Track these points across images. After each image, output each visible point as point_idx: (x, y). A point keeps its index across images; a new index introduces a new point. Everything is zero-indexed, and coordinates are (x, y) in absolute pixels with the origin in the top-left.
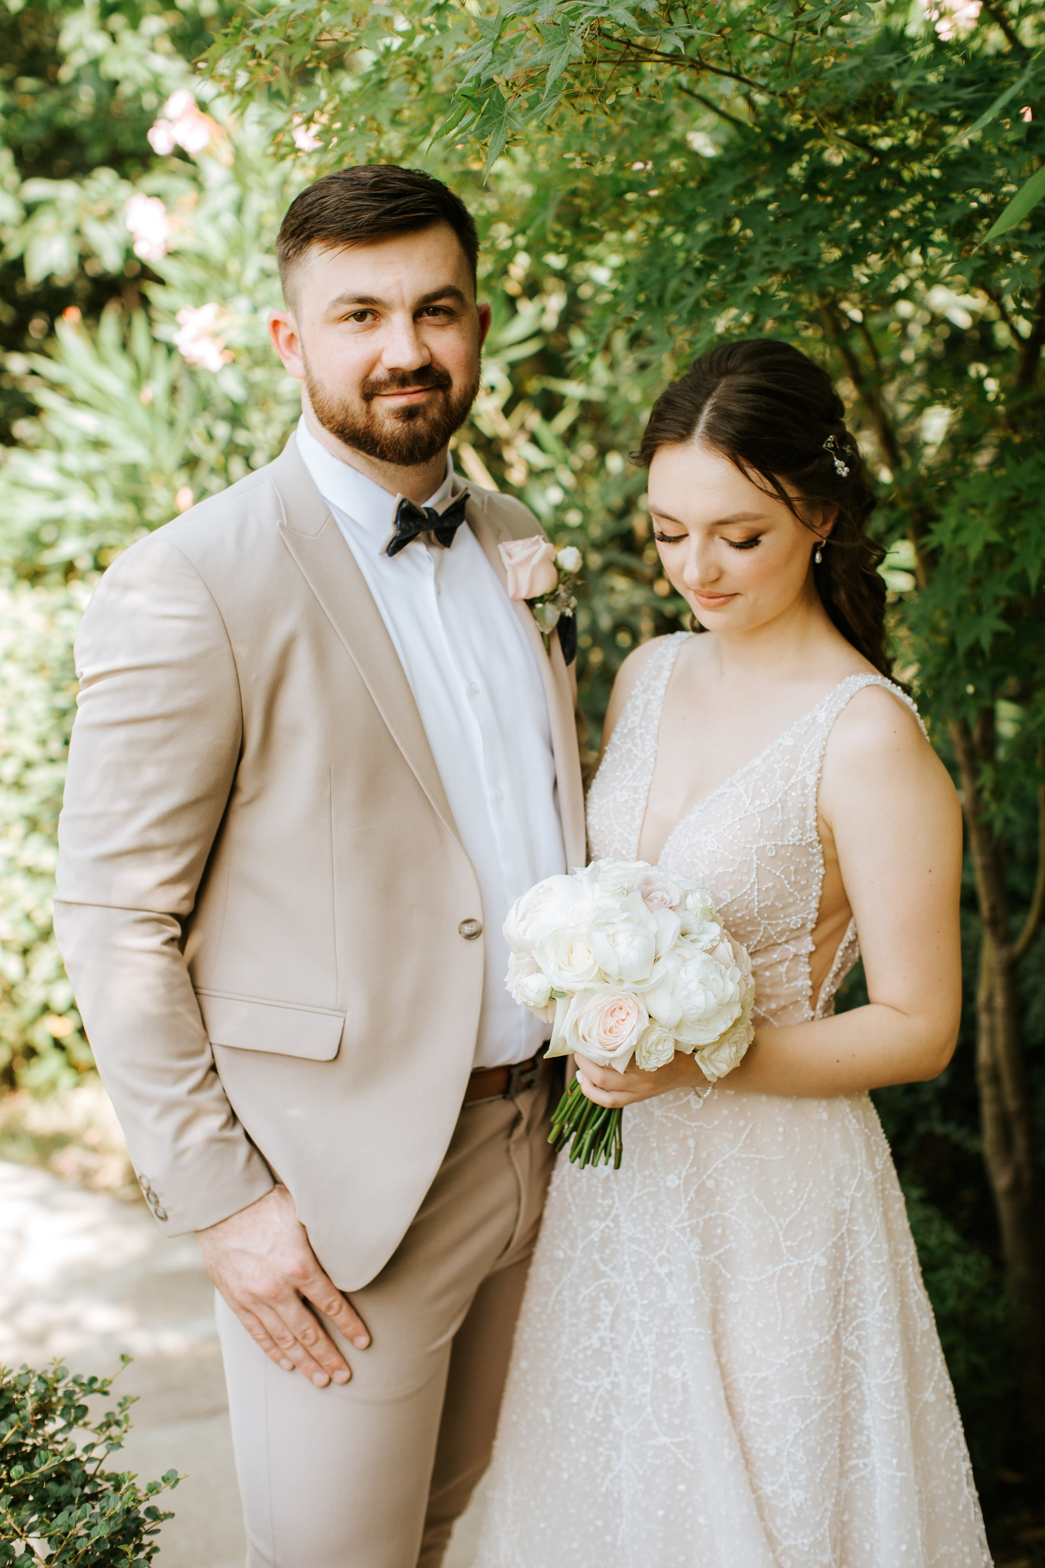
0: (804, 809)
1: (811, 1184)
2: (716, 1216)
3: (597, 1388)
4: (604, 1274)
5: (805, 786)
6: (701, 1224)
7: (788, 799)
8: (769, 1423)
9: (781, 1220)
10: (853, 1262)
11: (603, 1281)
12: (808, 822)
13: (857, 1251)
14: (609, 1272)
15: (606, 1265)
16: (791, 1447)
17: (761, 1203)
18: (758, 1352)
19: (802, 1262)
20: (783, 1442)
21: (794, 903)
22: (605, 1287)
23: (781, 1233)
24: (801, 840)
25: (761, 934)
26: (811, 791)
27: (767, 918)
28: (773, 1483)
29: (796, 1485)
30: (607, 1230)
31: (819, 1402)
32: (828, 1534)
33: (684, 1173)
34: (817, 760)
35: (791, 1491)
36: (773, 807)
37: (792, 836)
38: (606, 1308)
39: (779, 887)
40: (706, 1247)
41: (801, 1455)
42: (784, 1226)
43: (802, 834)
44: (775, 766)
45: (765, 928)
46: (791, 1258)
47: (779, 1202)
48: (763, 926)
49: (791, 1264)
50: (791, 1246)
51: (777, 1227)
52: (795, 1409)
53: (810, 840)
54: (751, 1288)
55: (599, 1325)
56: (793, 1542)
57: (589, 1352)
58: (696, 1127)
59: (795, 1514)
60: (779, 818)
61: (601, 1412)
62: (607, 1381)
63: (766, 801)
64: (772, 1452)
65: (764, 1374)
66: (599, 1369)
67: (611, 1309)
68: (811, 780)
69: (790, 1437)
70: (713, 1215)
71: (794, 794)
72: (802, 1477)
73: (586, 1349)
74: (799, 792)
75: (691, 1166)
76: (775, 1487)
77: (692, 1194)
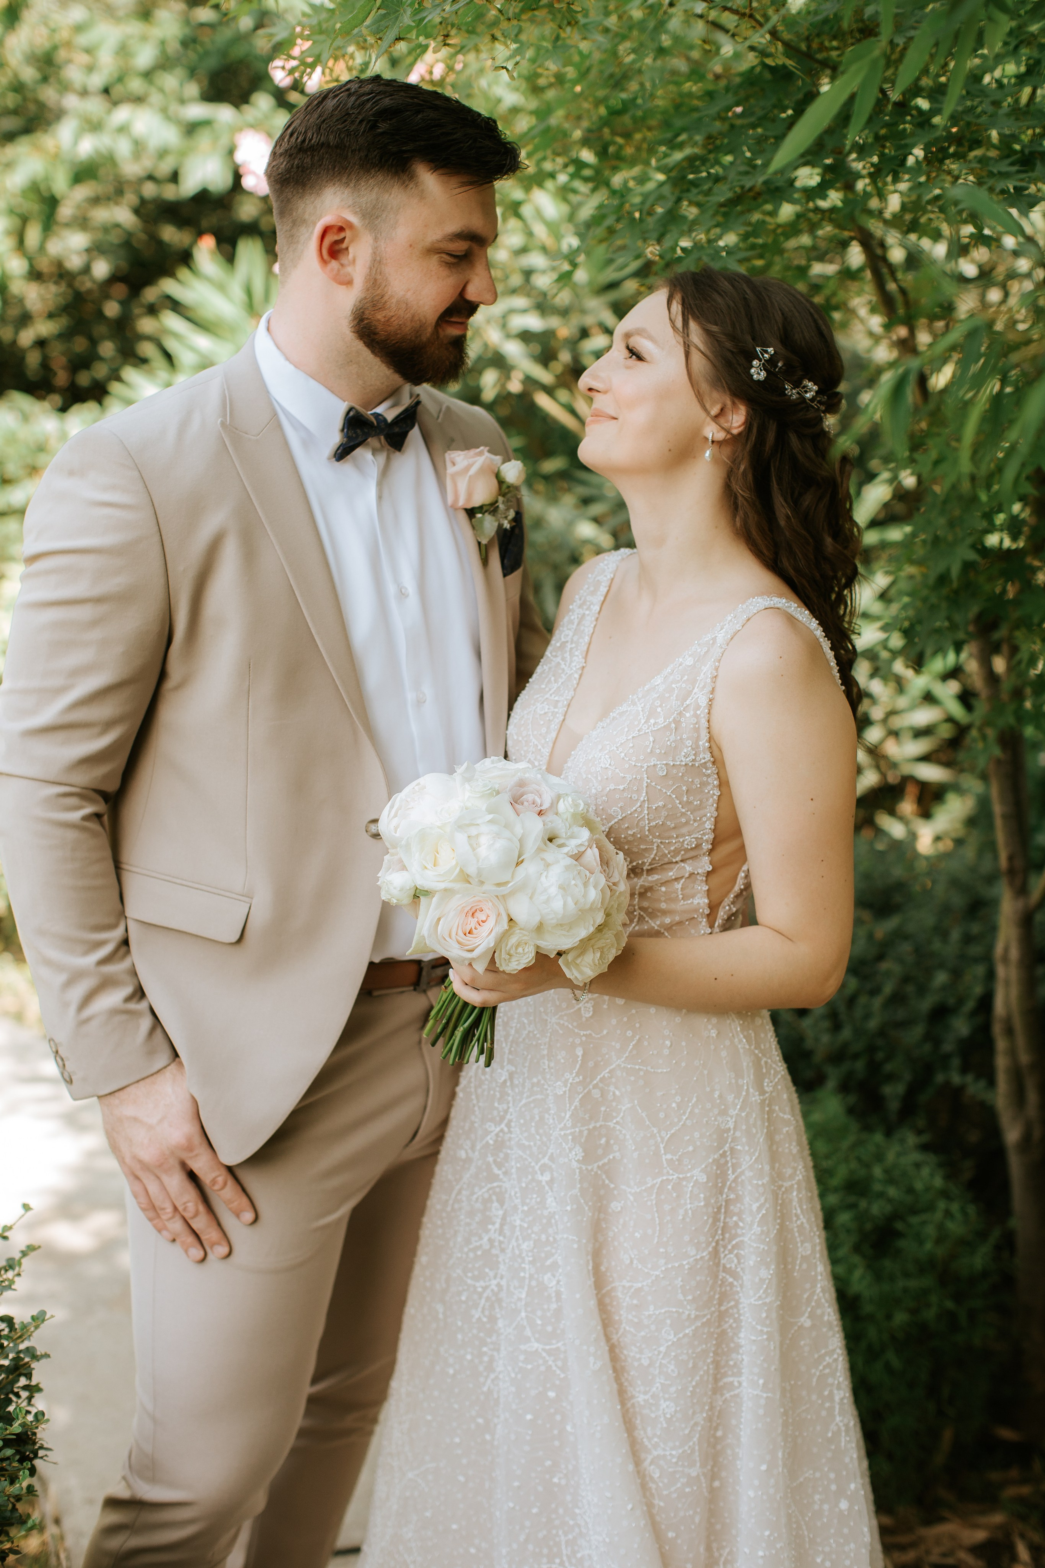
0: (697, 730)
1: (695, 1099)
2: (601, 1126)
3: (485, 1288)
4: (496, 1178)
5: (698, 707)
6: (586, 1133)
7: (683, 720)
8: (643, 1334)
9: (663, 1133)
10: (735, 1180)
11: (495, 1184)
12: (701, 743)
13: (739, 1170)
14: (501, 1176)
15: (500, 1169)
16: (663, 1359)
17: (644, 1115)
18: (635, 1262)
19: (681, 1176)
20: (656, 1353)
21: (687, 823)
22: (497, 1190)
23: (662, 1146)
24: (693, 760)
25: (655, 852)
26: (703, 712)
27: (659, 837)
28: (645, 1393)
29: (667, 1396)
30: (501, 1134)
31: (693, 1316)
32: (697, 1448)
33: (570, 1081)
34: (709, 680)
35: (662, 1402)
36: (667, 727)
37: (684, 756)
38: (497, 1212)
39: (670, 806)
40: (589, 1156)
41: (672, 1367)
42: (666, 1139)
43: (695, 755)
44: (674, 686)
45: (658, 846)
46: (671, 1172)
47: (662, 1115)
48: (656, 845)
49: (671, 1178)
50: (672, 1159)
51: (659, 1139)
52: (668, 1322)
53: (703, 761)
54: (632, 1198)
55: (490, 1227)
56: (661, 1453)
57: (479, 1253)
58: (584, 1035)
59: (665, 1425)
60: (672, 738)
61: (487, 1313)
62: (494, 1282)
63: (661, 720)
64: (646, 1362)
65: (640, 1285)
66: (487, 1270)
67: (501, 1213)
68: (703, 702)
69: (663, 1349)
70: (598, 1125)
71: (688, 715)
72: (673, 1389)
73: (475, 1250)
74: (692, 713)
75: (578, 1075)
76: (646, 1397)
77: (576, 1103)
